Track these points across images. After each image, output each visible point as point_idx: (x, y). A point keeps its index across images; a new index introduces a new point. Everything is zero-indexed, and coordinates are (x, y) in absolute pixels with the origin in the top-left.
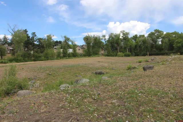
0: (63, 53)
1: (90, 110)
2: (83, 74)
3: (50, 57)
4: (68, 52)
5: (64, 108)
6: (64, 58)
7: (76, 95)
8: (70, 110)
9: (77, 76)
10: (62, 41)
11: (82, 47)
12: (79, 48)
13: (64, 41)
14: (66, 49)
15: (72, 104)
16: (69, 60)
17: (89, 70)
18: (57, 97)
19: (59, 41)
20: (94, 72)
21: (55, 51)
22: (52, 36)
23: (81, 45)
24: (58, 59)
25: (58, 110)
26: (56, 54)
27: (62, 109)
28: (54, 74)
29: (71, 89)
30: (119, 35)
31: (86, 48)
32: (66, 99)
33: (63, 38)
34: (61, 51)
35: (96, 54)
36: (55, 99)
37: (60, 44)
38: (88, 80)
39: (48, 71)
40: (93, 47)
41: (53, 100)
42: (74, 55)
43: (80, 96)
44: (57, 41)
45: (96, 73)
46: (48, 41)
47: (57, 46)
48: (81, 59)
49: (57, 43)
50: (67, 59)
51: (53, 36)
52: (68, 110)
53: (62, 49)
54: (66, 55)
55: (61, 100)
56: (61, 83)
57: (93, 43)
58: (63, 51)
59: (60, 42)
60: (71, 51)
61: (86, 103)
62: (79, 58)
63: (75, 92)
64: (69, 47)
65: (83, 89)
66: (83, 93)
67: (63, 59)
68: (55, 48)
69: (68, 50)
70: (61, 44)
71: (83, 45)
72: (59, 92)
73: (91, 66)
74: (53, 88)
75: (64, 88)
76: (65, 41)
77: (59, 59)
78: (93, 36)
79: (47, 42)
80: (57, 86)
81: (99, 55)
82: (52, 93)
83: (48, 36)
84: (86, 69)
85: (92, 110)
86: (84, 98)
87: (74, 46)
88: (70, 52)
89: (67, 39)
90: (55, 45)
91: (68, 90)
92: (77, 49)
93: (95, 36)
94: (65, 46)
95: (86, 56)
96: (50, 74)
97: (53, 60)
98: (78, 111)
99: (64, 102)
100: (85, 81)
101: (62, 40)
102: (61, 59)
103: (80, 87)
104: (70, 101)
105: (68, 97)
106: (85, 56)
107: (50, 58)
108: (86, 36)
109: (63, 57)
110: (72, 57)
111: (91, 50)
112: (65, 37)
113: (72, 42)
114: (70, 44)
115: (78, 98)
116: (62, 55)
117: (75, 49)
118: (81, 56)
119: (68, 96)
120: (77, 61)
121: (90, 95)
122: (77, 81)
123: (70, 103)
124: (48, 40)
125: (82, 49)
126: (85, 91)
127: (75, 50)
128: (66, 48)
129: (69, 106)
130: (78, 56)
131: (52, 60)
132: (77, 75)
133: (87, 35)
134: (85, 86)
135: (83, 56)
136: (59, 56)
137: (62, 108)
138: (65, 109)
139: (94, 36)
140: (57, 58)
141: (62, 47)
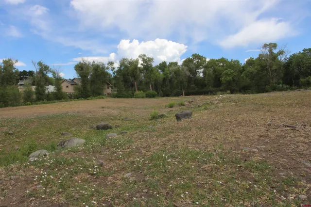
0: (36, 93)
1: (83, 195)
2: (73, 129)
3: (11, 100)
4: (47, 92)
5: (34, 197)
6: (39, 103)
7: (59, 170)
8: (46, 199)
9: (62, 134)
10: (35, 72)
11: (72, 82)
12: (67, 84)
13: (38, 70)
14: (42, 87)
15: (51, 187)
16: (47, 105)
17: (85, 123)
18: (22, 175)
19: (28, 71)
20: (95, 126)
21: (21, 90)
22: (14, 62)
23: (70, 79)
24: (27, 105)
25: (22, 202)
26: (23, 95)
27: (32, 199)
28: (19, 132)
29: (49, 159)
30: (137, 61)
31: (80, 84)
32: (40, 179)
33: (37, 66)
34: (33, 89)
35: (97, 93)
36: (17, 180)
37: (30, 76)
38: (83, 141)
39: (6, 128)
40: (93, 82)
41: (13, 182)
42: (58, 96)
43: (67, 170)
44: (24, 71)
45: (98, 128)
46: (7, 71)
47: (25, 81)
48: (71, 103)
49: (24, 74)
50: (44, 103)
51: (17, 61)
52: (42, 198)
53: (34, 85)
54: (42, 97)
55: (28, 181)
56: (32, 149)
57: (91, 76)
58: (36, 89)
59: (31, 73)
60: (51, 89)
61: (76, 182)
62: (66, 101)
63: (57, 163)
64: (48, 82)
65: (73, 158)
66: (72, 164)
67: (37, 104)
68: (21, 85)
69: (47, 87)
70: (32, 77)
71: (74, 79)
72: (26, 166)
73: (88, 115)
74: (15, 159)
75: (36, 159)
76: (41, 72)
77: (29, 105)
78: (91, 63)
79: (3, 72)
80: (24, 154)
81: (103, 95)
82: (12, 169)
83: (5, 62)
84: (79, 121)
85: (87, 194)
86: (73, 174)
87: (58, 81)
88: (50, 91)
89: (44, 68)
90: (21, 79)
91: (44, 161)
92: (64, 85)
93: (96, 63)
94: (40, 81)
95: (80, 98)
96: (9, 134)
97: (17, 106)
98: (62, 199)
99: (36, 185)
100: (78, 142)
101: (35, 69)
102: (32, 104)
103: (68, 154)
104: (46, 183)
105: (44, 175)
106: (77, 97)
107: (10, 102)
108: (80, 63)
109: (37, 101)
110: (54, 101)
111: (89, 87)
112: (40, 64)
113: (54, 73)
114: (50, 77)
115: (62, 174)
116: (34, 97)
117: (60, 85)
118: (70, 98)
119: (44, 172)
120: (63, 107)
121: (84, 167)
122: (62, 144)
123: (46, 185)
124: (5, 68)
125: (73, 86)
126: (75, 161)
127: (59, 88)
128: (42, 83)
129: (45, 192)
130: (64, 99)
131: (13, 106)
132: (64, 132)
133: (82, 62)
134: (76, 152)
135: (75, 98)
136: (28, 99)
137: (30, 195)
138: (37, 198)
139: (94, 62)
140: (25, 102)
141: (34, 82)
